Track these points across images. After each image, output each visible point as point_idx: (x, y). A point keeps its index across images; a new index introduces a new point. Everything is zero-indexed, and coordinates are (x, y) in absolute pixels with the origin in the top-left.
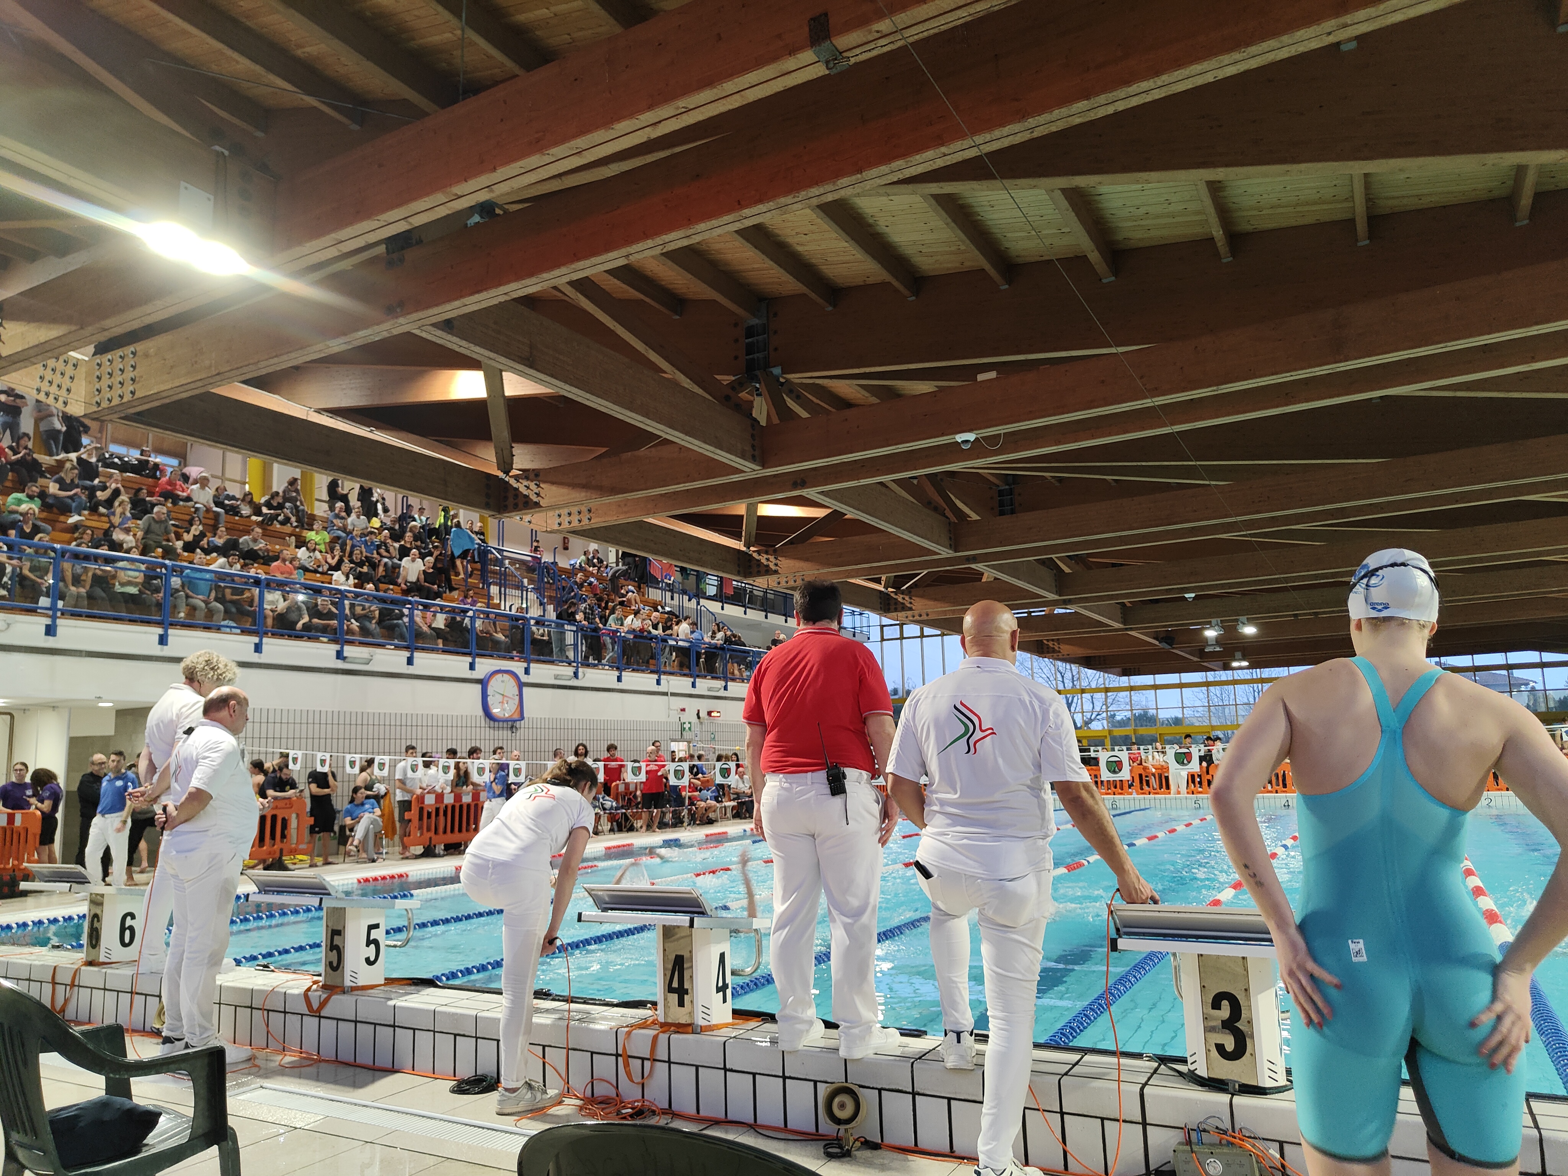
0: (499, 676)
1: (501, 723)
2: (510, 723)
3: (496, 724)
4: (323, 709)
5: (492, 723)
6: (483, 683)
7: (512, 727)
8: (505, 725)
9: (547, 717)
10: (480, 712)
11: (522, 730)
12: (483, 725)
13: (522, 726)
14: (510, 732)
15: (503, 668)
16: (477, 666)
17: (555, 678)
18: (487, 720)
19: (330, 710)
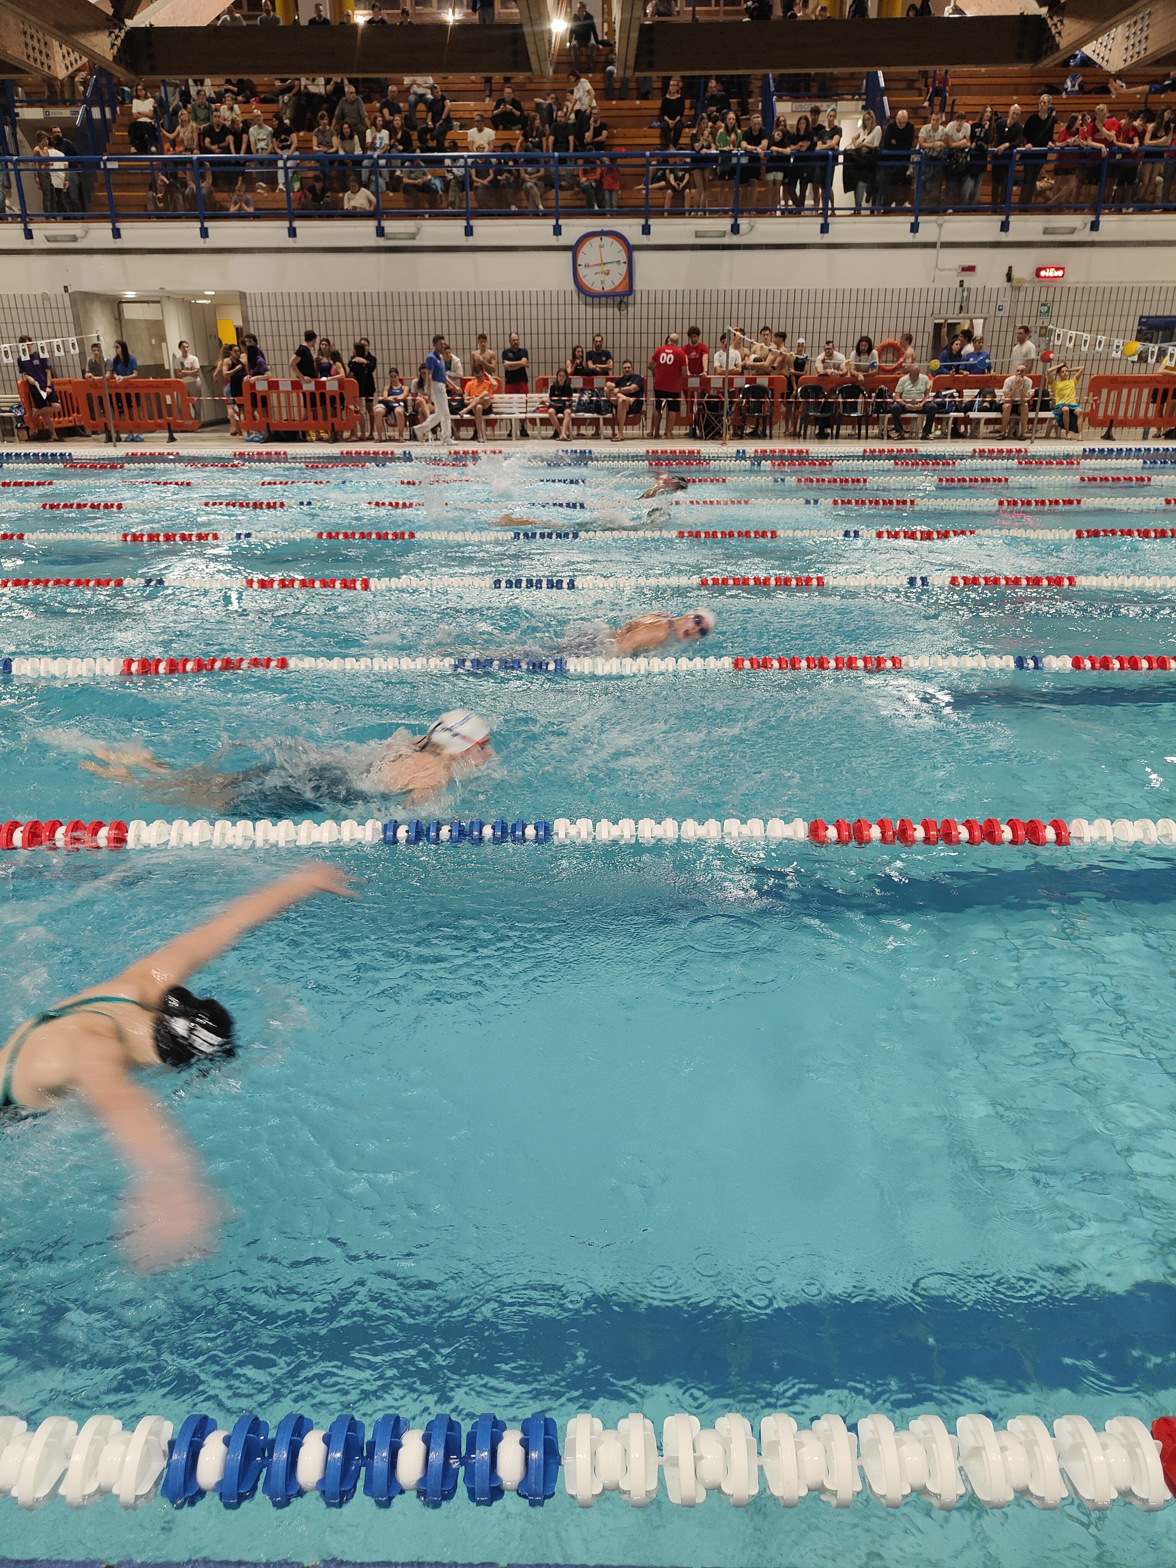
0: (596, 240)
1: (603, 299)
2: (618, 299)
3: (596, 300)
4: (367, 291)
5: (589, 300)
6: (574, 249)
8: (610, 301)
9: (680, 288)
10: (571, 286)
11: (638, 307)
12: (576, 301)
13: (638, 300)
14: (617, 310)
15: (603, 229)
16: (564, 230)
17: (697, 237)
18: (582, 296)
19: (375, 291)
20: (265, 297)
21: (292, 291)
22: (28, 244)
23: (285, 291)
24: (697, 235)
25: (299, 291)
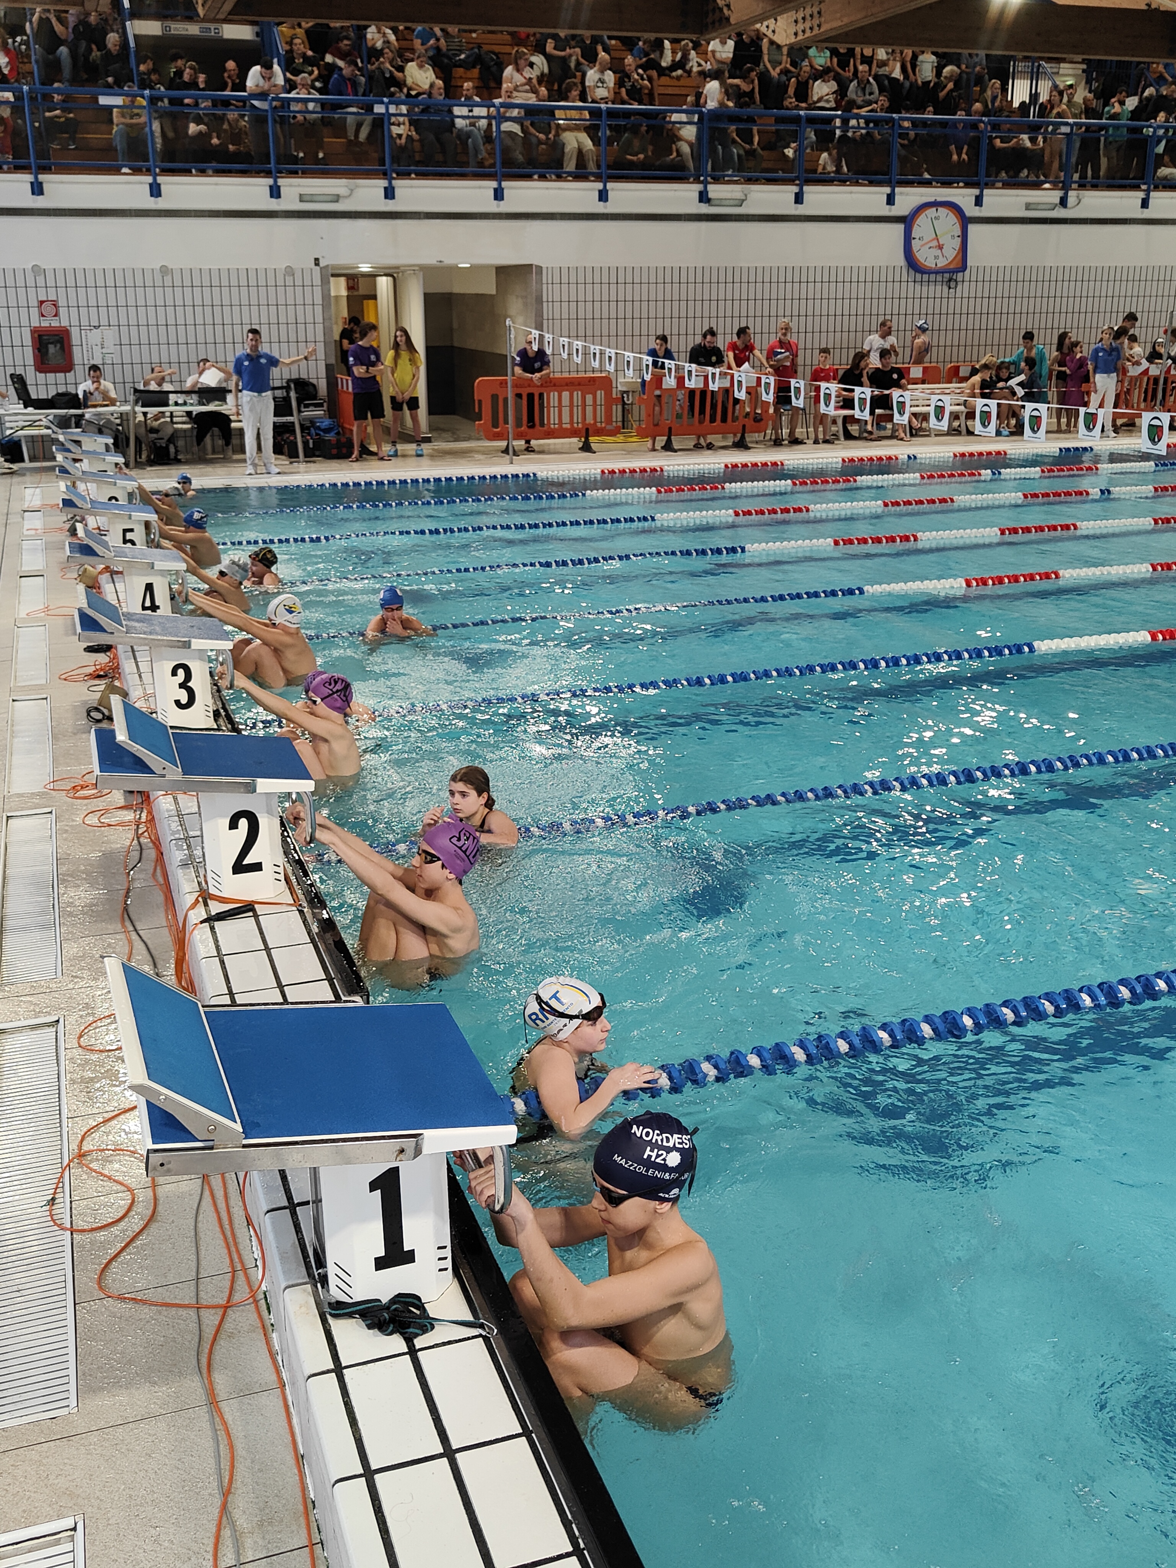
0: (931, 212)
1: (932, 277)
2: (947, 275)
3: (926, 277)
4: (684, 265)
5: (919, 276)
6: (907, 221)
7: (950, 280)
8: (939, 278)
9: (1008, 265)
10: (901, 261)
11: (966, 284)
12: (905, 278)
13: (967, 278)
14: (945, 288)
15: (939, 199)
16: (897, 198)
17: (1027, 209)
18: (912, 272)
19: (692, 266)
20: (565, 272)
21: (597, 265)
22: (274, 205)
23: (589, 265)
24: (1028, 207)
25: (605, 265)
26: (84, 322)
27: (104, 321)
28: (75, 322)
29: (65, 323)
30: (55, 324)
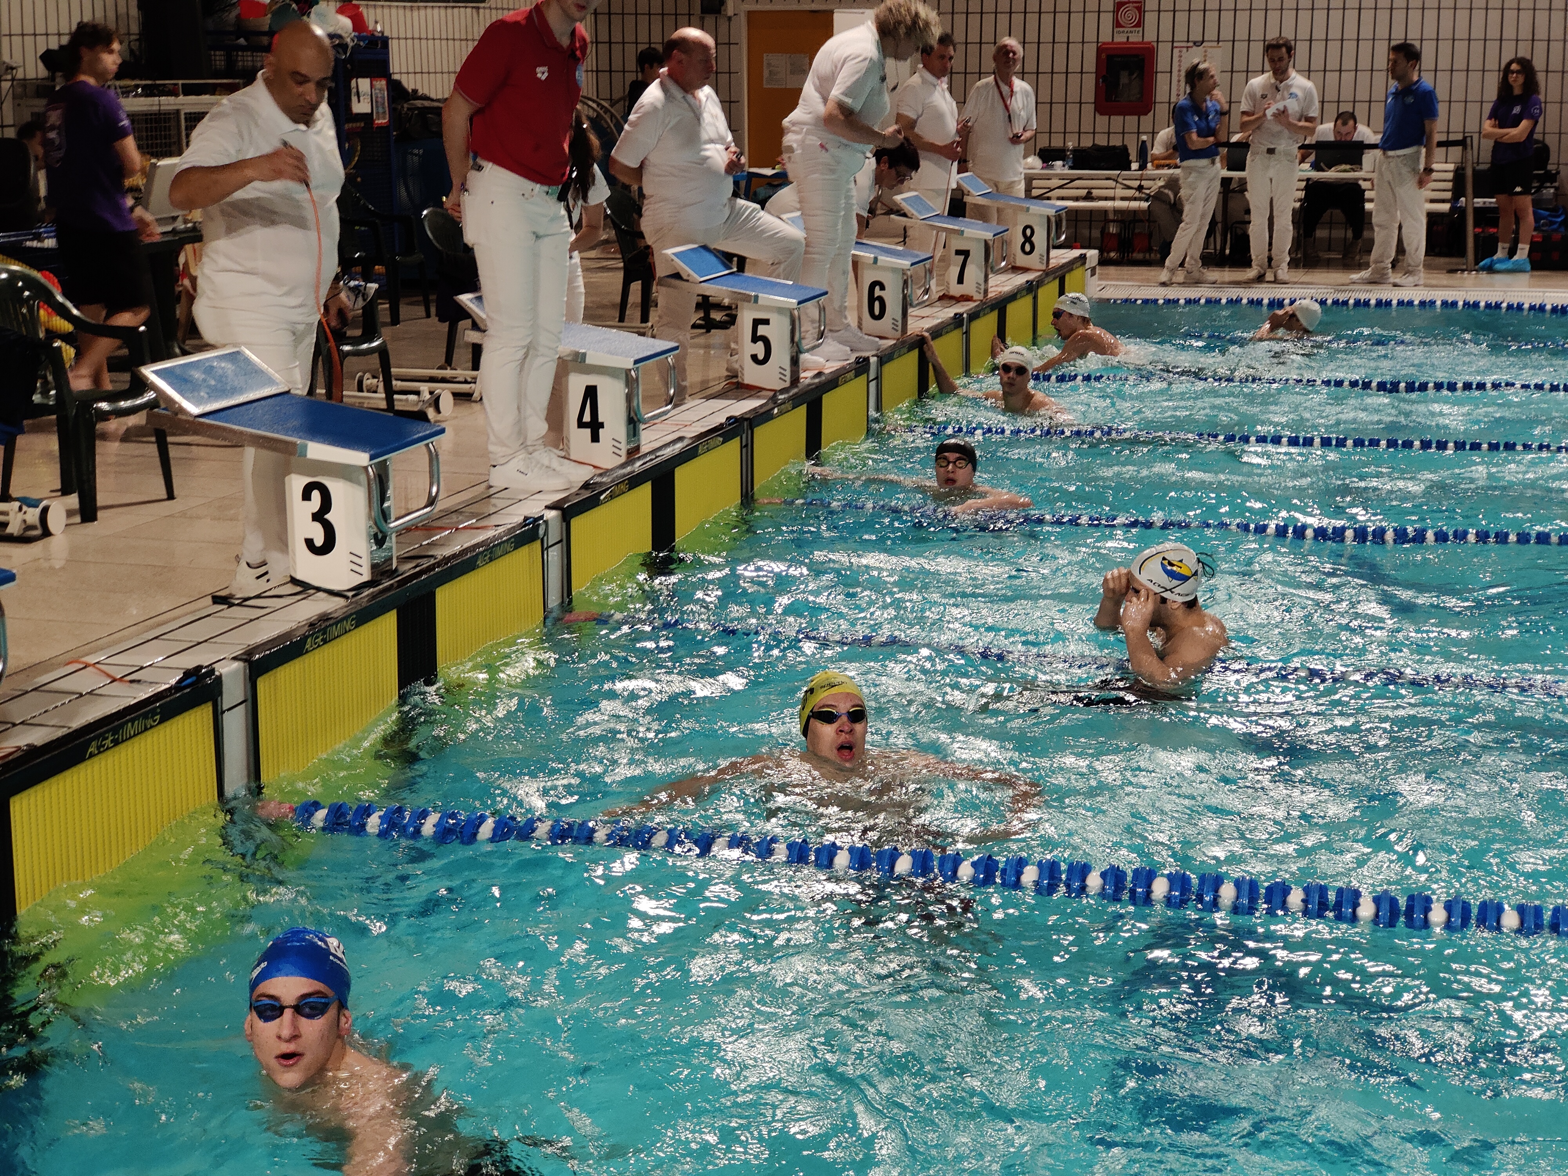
26: (1181, 35)
27: (1211, 34)
28: (1166, 35)
29: (1150, 36)
30: (1135, 38)
